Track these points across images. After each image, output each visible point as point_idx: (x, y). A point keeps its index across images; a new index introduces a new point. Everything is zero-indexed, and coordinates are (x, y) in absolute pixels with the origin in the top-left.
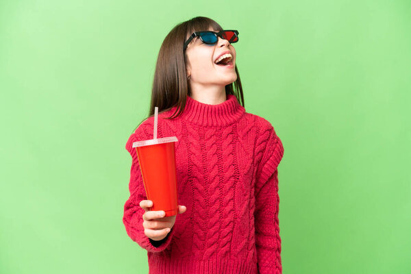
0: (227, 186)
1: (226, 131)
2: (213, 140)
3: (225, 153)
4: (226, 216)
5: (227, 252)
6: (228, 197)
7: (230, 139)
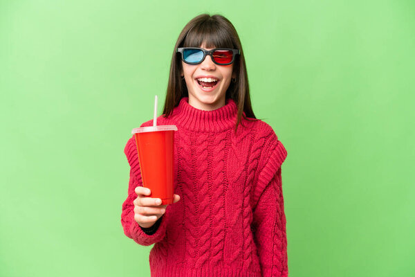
0: (217, 193)
1: (218, 138)
2: (204, 146)
3: (216, 159)
4: (217, 224)
5: (219, 260)
6: (218, 205)
7: (222, 146)
